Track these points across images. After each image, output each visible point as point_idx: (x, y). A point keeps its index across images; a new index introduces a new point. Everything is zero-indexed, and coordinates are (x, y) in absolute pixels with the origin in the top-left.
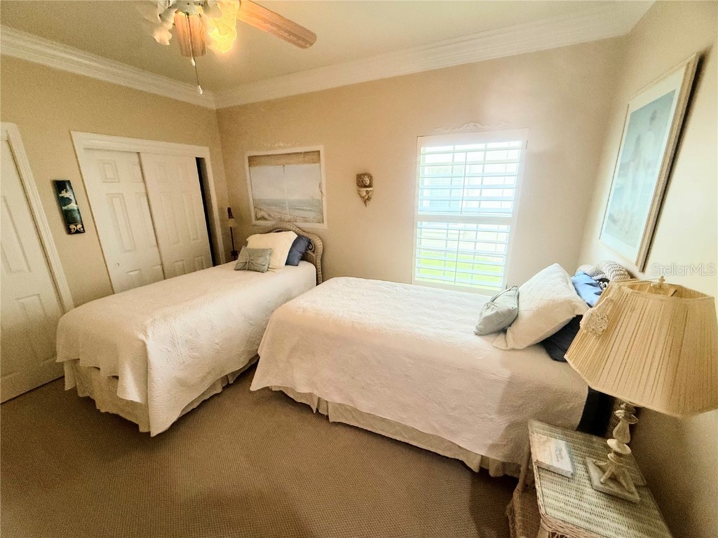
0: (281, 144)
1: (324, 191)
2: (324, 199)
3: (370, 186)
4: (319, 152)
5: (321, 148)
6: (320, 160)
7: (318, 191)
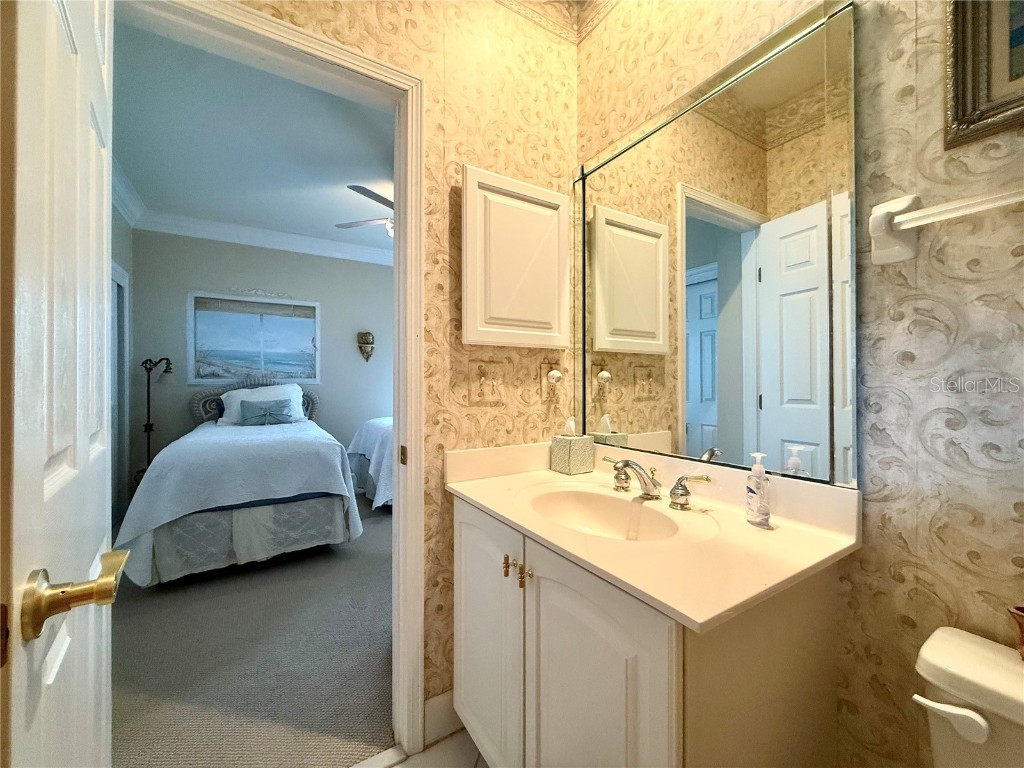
0: (260, 292)
1: (318, 345)
2: (318, 354)
3: (372, 343)
4: (314, 308)
5: (316, 305)
6: (315, 316)
7: (312, 345)
